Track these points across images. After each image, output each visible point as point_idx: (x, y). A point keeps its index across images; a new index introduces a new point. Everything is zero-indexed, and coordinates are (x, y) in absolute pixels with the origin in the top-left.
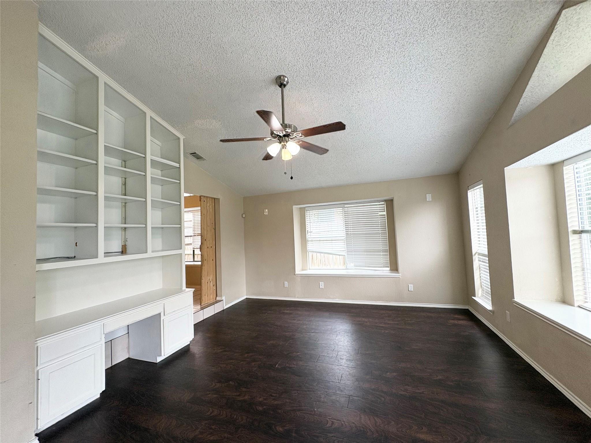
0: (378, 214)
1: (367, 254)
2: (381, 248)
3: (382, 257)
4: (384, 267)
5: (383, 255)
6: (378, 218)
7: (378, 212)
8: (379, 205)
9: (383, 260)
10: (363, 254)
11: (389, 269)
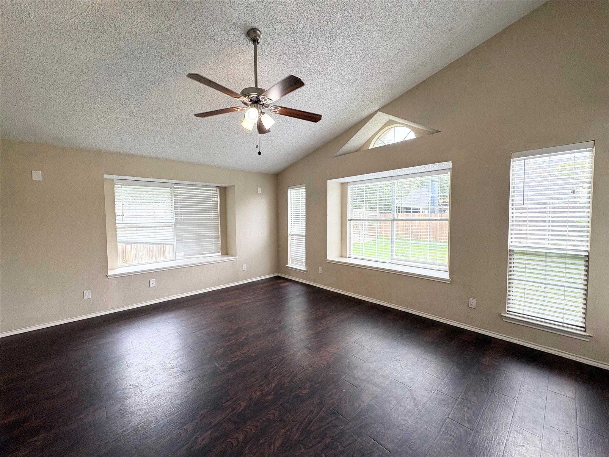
0: (211, 199)
1: (199, 241)
2: (213, 234)
3: (213, 243)
4: (215, 253)
5: (215, 241)
6: (211, 204)
7: (211, 197)
8: (213, 190)
9: (215, 246)
10: (195, 241)
11: (220, 254)
